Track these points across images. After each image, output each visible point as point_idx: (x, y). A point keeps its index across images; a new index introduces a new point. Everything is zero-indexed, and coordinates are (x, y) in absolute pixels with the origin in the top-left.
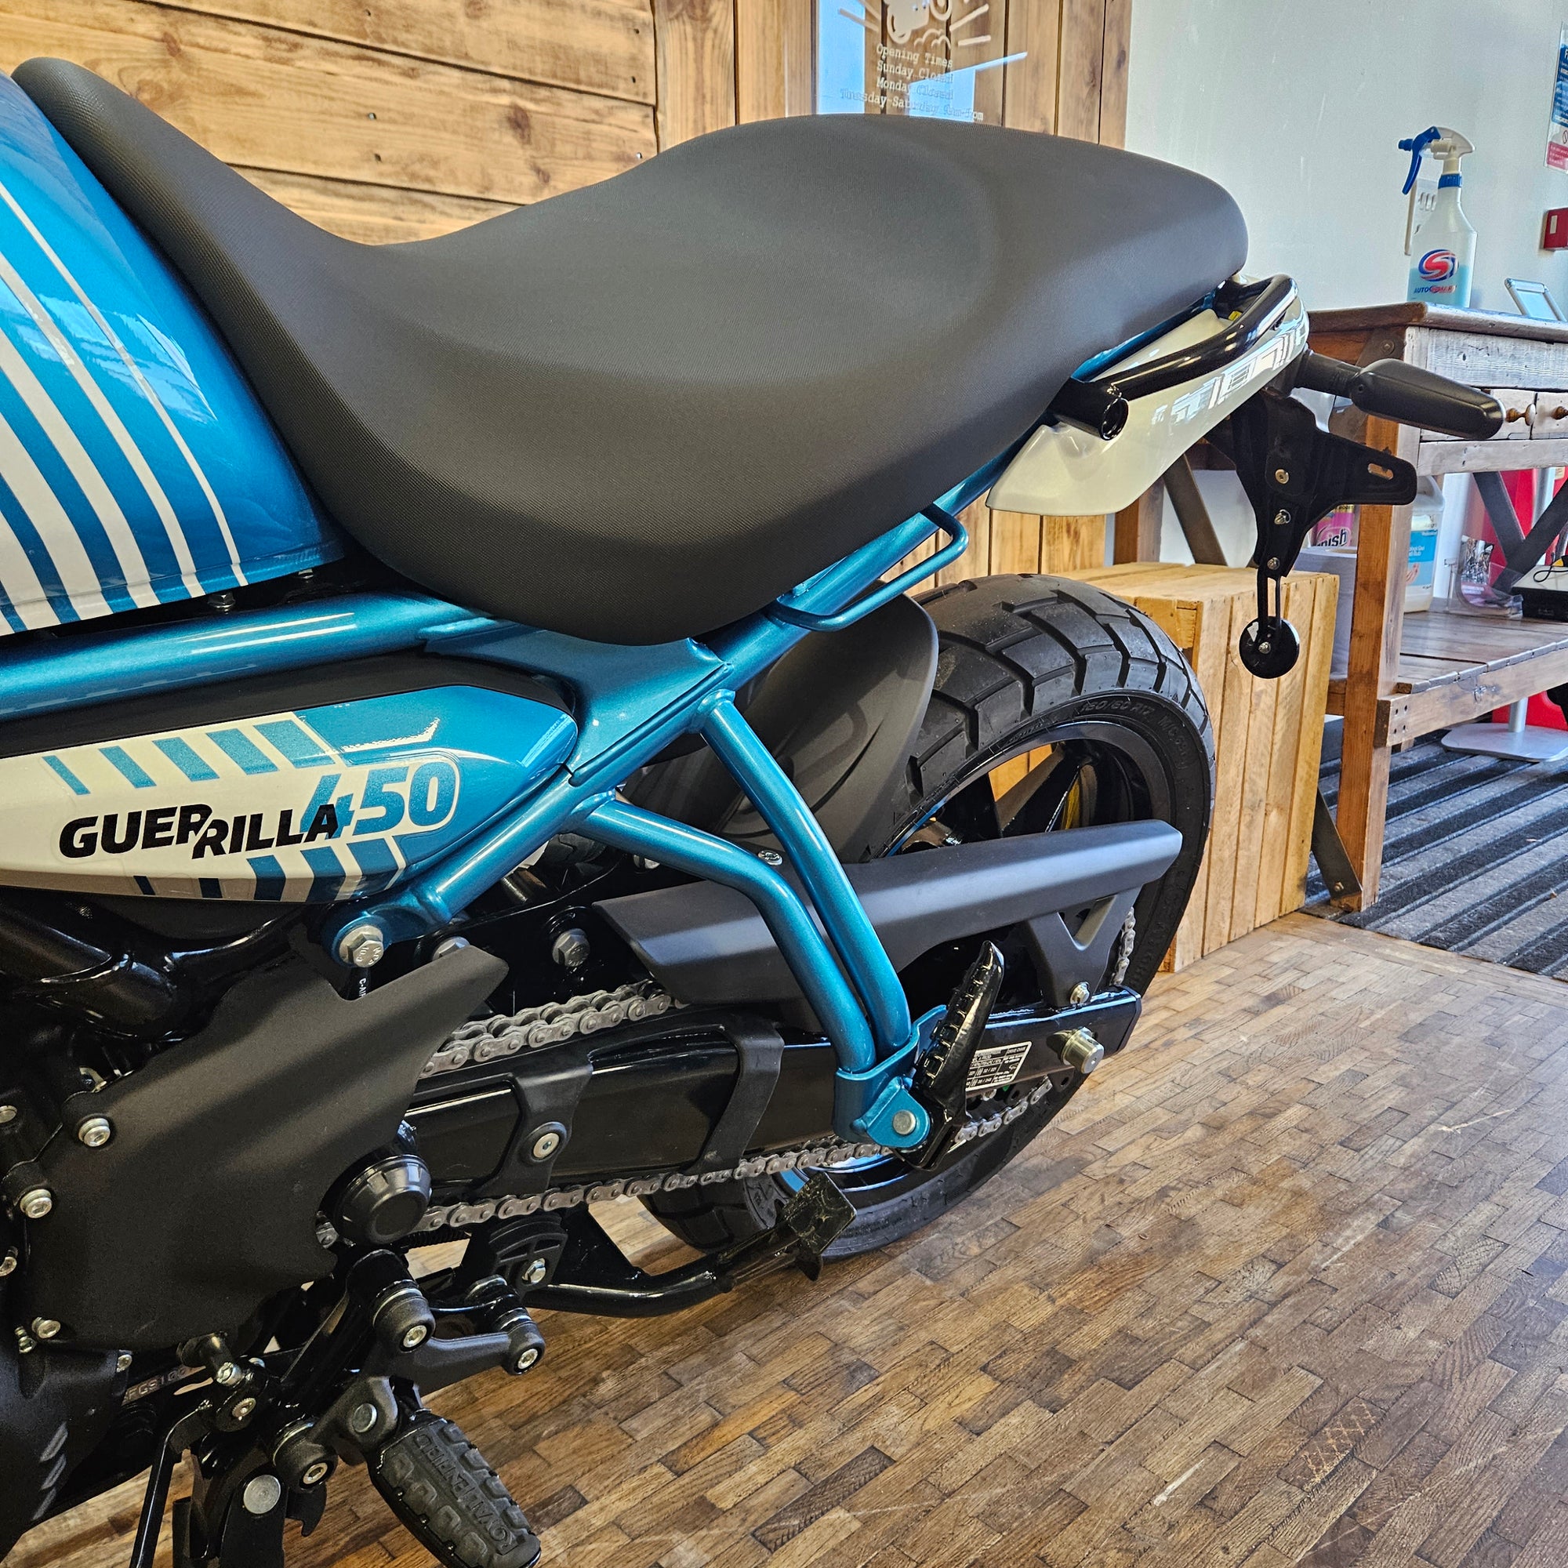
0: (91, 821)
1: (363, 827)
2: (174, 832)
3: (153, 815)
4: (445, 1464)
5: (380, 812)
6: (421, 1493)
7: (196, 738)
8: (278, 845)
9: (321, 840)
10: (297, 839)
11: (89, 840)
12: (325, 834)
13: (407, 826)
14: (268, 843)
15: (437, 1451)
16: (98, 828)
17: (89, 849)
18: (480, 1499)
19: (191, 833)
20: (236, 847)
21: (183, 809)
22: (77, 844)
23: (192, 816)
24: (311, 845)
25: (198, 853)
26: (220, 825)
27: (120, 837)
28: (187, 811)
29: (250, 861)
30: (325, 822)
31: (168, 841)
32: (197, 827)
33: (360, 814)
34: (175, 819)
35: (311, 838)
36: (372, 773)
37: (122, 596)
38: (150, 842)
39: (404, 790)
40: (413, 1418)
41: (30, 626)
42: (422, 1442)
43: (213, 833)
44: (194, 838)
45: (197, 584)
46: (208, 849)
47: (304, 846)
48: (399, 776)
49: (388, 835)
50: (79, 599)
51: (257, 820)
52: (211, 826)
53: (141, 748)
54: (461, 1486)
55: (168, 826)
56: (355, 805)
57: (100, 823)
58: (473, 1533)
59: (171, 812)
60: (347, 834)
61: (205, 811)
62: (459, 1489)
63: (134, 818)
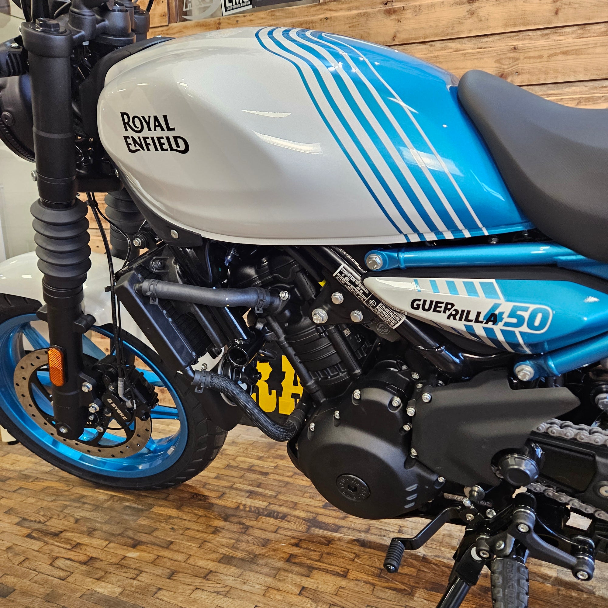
0: (420, 300)
1: (506, 324)
2: (442, 309)
3: (437, 303)
4: (511, 577)
5: (514, 321)
6: (497, 578)
7: (459, 282)
8: (475, 322)
9: (490, 325)
10: (481, 322)
11: (418, 305)
12: (492, 323)
13: (525, 328)
14: (471, 321)
15: (512, 571)
16: (421, 303)
17: (418, 308)
18: (513, 596)
19: (447, 311)
20: (460, 319)
21: (447, 303)
22: (415, 306)
23: (449, 306)
24: (486, 326)
25: (449, 318)
26: (456, 311)
27: (427, 307)
28: (447, 304)
29: (465, 325)
30: (492, 319)
31: (440, 312)
32: (449, 309)
33: (506, 319)
34: (443, 306)
35: (487, 323)
36: (514, 306)
37: (441, 235)
38: (435, 311)
39: (526, 315)
40: (514, 556)
41: (412, 241)
42: (509, 565)
43: (454, 313)
44: (448, 313)
45: (468, 233)
46: (452, 317)
47: (484, 325)
48: (526, 309)
49: (516, 330)
50: (426, 234)
51: (469, 312)
52: (454, 310)
53: (441, 282)
54: (511, 587)
55: (441, 307)
56: (505, 316)
57: (422, 301)
58: (502, 603)
59: (442, 303)
60: (500, 325)
61: (453, 305)
62: (509, 587)
63: (432, 302)
